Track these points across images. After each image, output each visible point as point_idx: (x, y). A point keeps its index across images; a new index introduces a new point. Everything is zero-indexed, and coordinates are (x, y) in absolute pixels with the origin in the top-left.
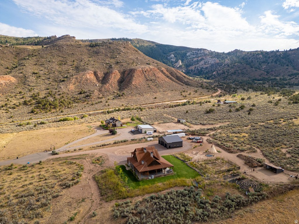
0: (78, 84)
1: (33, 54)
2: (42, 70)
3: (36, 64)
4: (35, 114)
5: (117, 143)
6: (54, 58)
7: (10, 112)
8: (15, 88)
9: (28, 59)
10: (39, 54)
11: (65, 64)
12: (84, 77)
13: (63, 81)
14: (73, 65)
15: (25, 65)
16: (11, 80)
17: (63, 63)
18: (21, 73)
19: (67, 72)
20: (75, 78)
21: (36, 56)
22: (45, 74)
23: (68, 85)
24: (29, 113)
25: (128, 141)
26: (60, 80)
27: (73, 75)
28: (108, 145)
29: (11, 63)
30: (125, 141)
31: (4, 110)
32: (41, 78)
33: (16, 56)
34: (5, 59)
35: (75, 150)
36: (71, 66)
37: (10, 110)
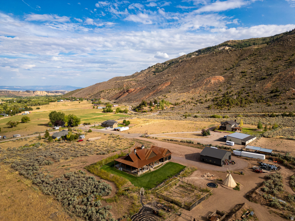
0: (279, 82)
1: (254, 54)
2: (251, 69)
3: (251, 63)
4: (208, 109)
5: (183, 142)
6: (272, 54)
7: (196, 106)
8: (220, 86)
9: (247, 59)
10: (260, 52)
11: (280, 60)
12: (289, 73)
13: (264, 79)
14: (289, 60)
15: (240, 65)
16: (220, 80)
17: (279, 58)
18: (232, 73)
19: (275, 69)
20: (279, 75)
21: (256, 54)
22: (252, 73)
23: (265, 83)
24: (206, 108)
25: (192, 143)
26: (262, 78)
27: (279, 71)
28: (175, 141)
29: (232, 64)
30: (190, 142)
31: (195, 103)
32: (245, 77)
33: (239, 58)
34: (229, 62)
35: (153, 138)
36: (285, 62)
37: (198, 104)
